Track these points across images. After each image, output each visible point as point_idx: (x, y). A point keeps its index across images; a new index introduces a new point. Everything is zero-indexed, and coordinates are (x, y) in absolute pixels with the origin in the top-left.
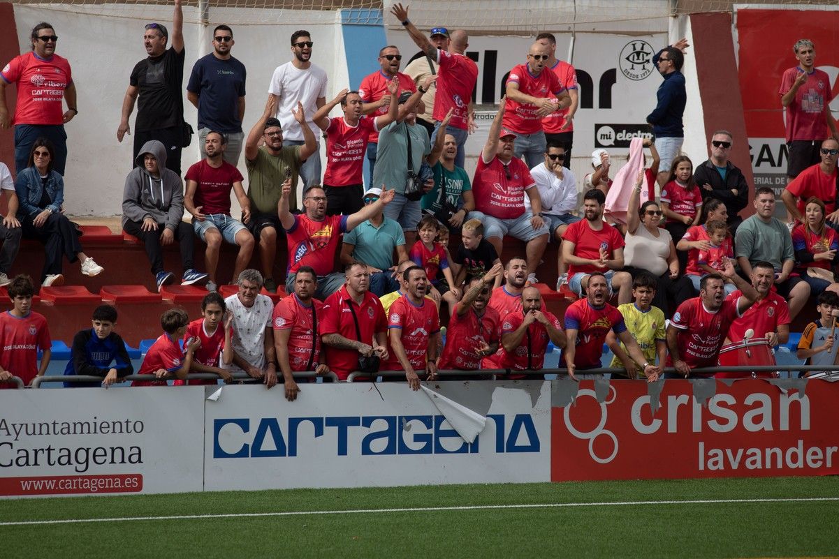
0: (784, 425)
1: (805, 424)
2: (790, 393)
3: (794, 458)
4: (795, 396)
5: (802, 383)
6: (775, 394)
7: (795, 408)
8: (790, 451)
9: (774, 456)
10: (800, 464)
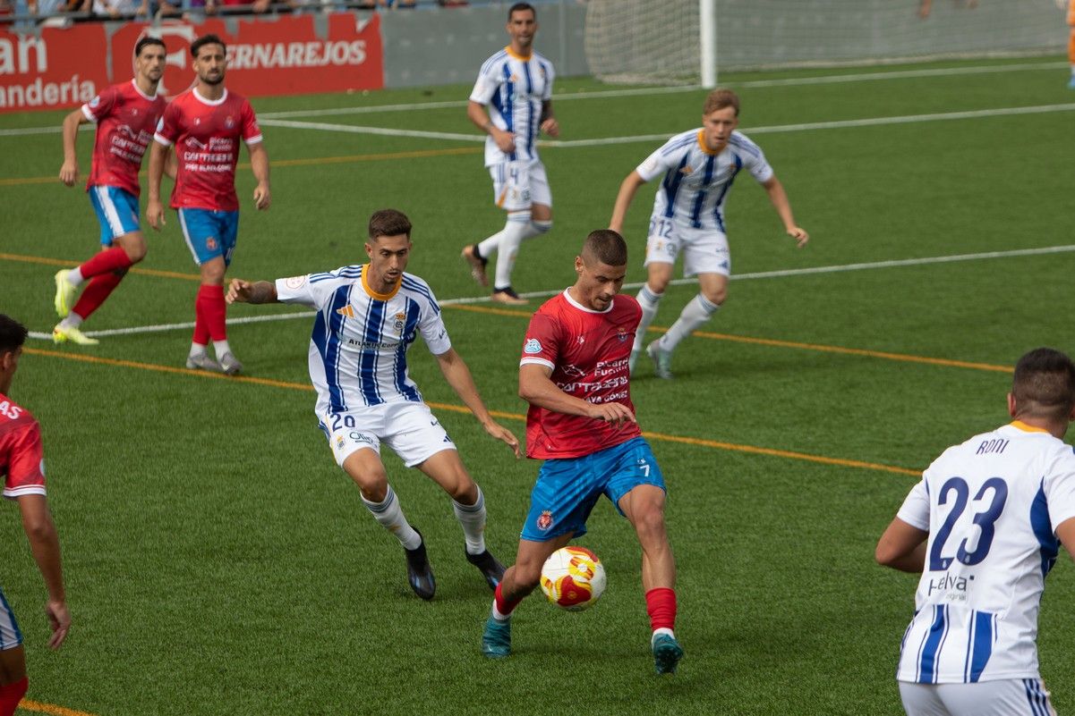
0: (24, 67)
1: (42, 65)
2: (28, 38)
3: (34, 95)
4: (32, 42)
5: (38, 30)
6: (15, 40)
7: (32, 53)
8: (29, 90)
9: (16, 96)
10: (39, 100)
